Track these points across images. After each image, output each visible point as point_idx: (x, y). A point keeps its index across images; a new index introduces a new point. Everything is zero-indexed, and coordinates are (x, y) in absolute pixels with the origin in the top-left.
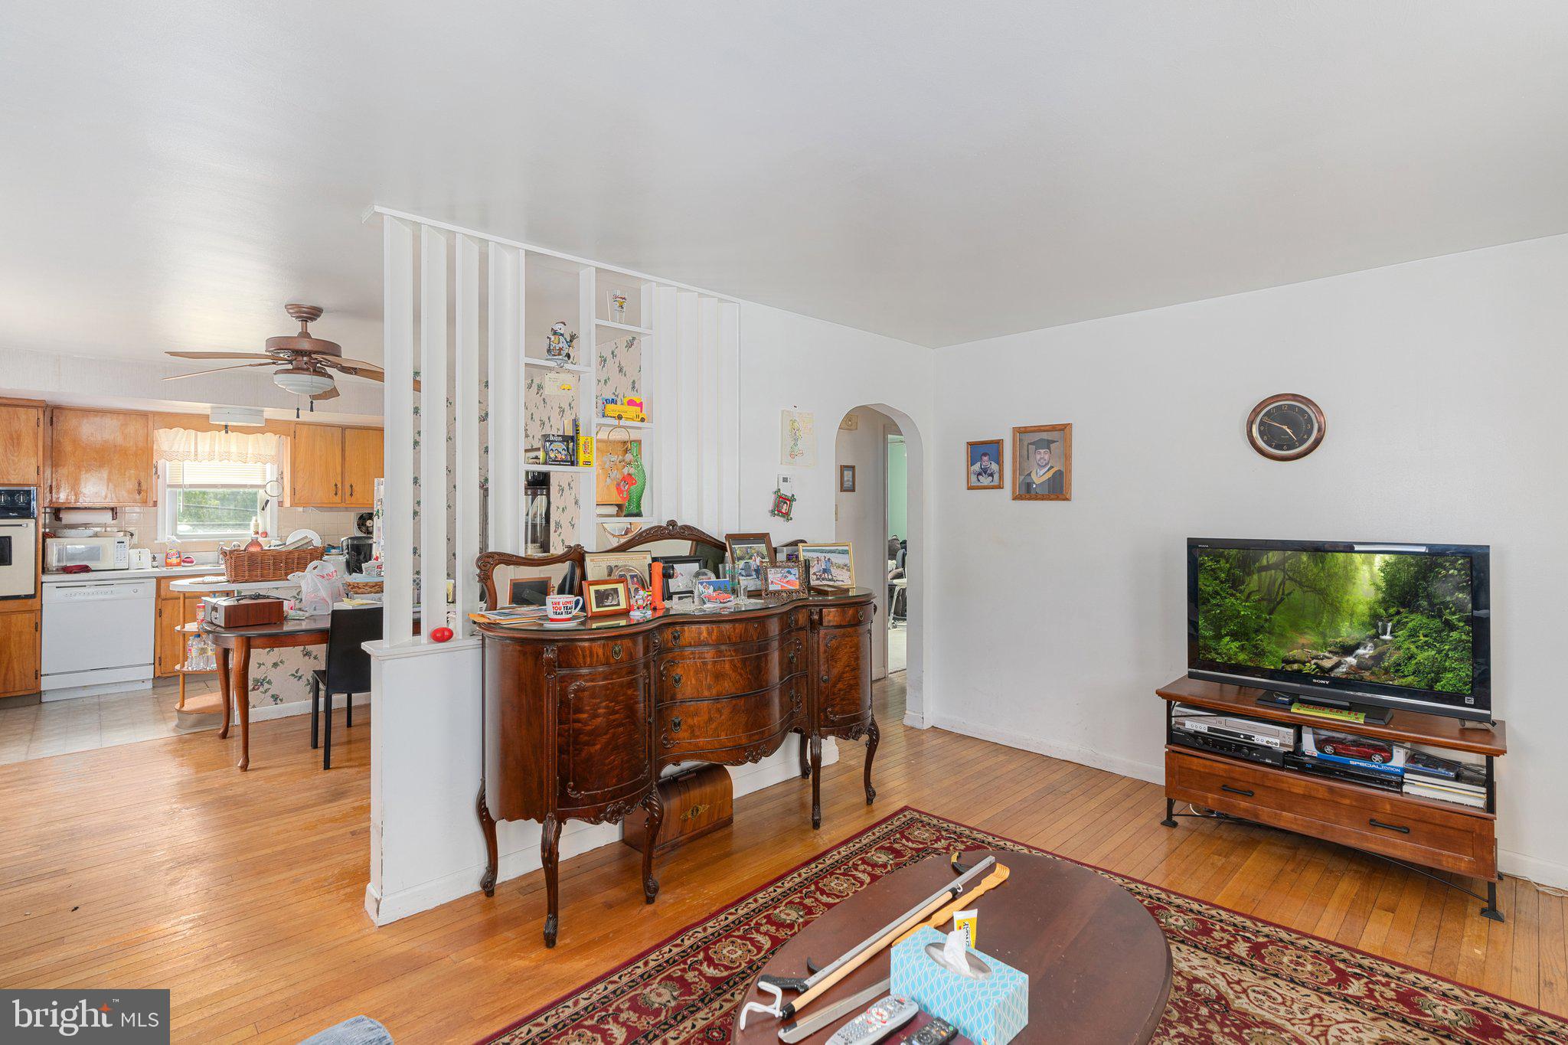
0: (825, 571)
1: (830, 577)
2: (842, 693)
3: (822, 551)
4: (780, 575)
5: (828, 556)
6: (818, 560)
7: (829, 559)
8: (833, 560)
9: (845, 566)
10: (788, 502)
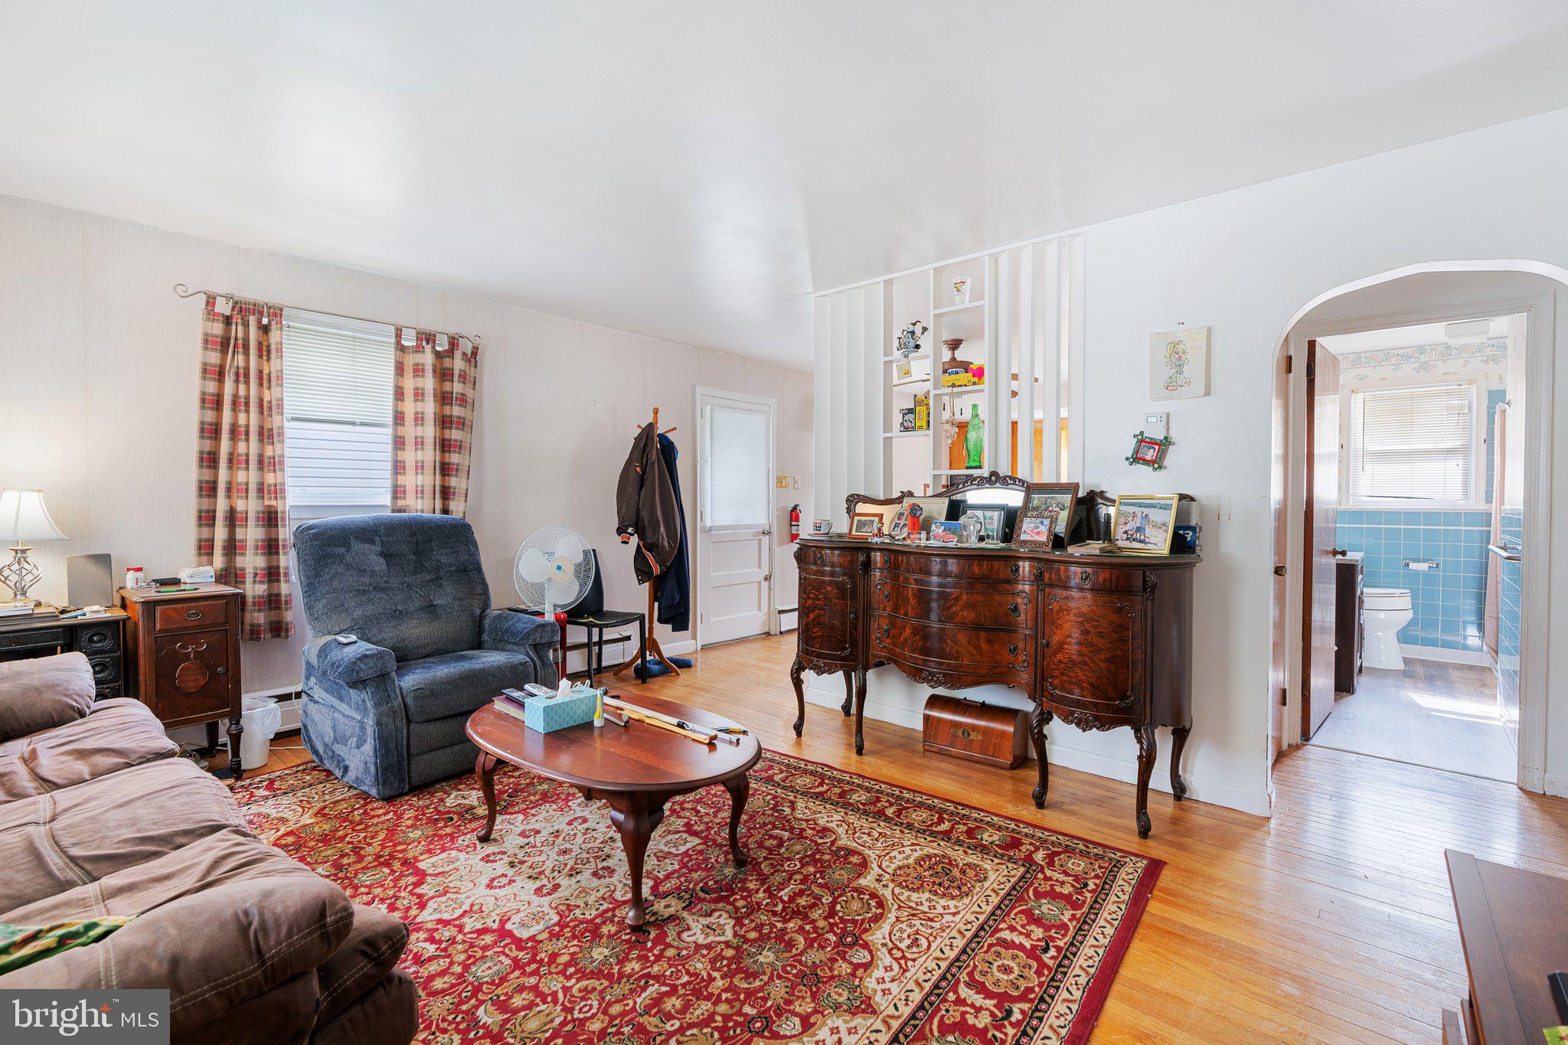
0: (1139, 529)
1: (1142, 538)
2: (1062, 666)
3: (1141, 506)
4: (1033, 525)
5: (1146, 511)
6: (1134, 515)
7: (1147, 515)
8: (1152, 517)
9: (1164, 525)
10: (1157, 447)
